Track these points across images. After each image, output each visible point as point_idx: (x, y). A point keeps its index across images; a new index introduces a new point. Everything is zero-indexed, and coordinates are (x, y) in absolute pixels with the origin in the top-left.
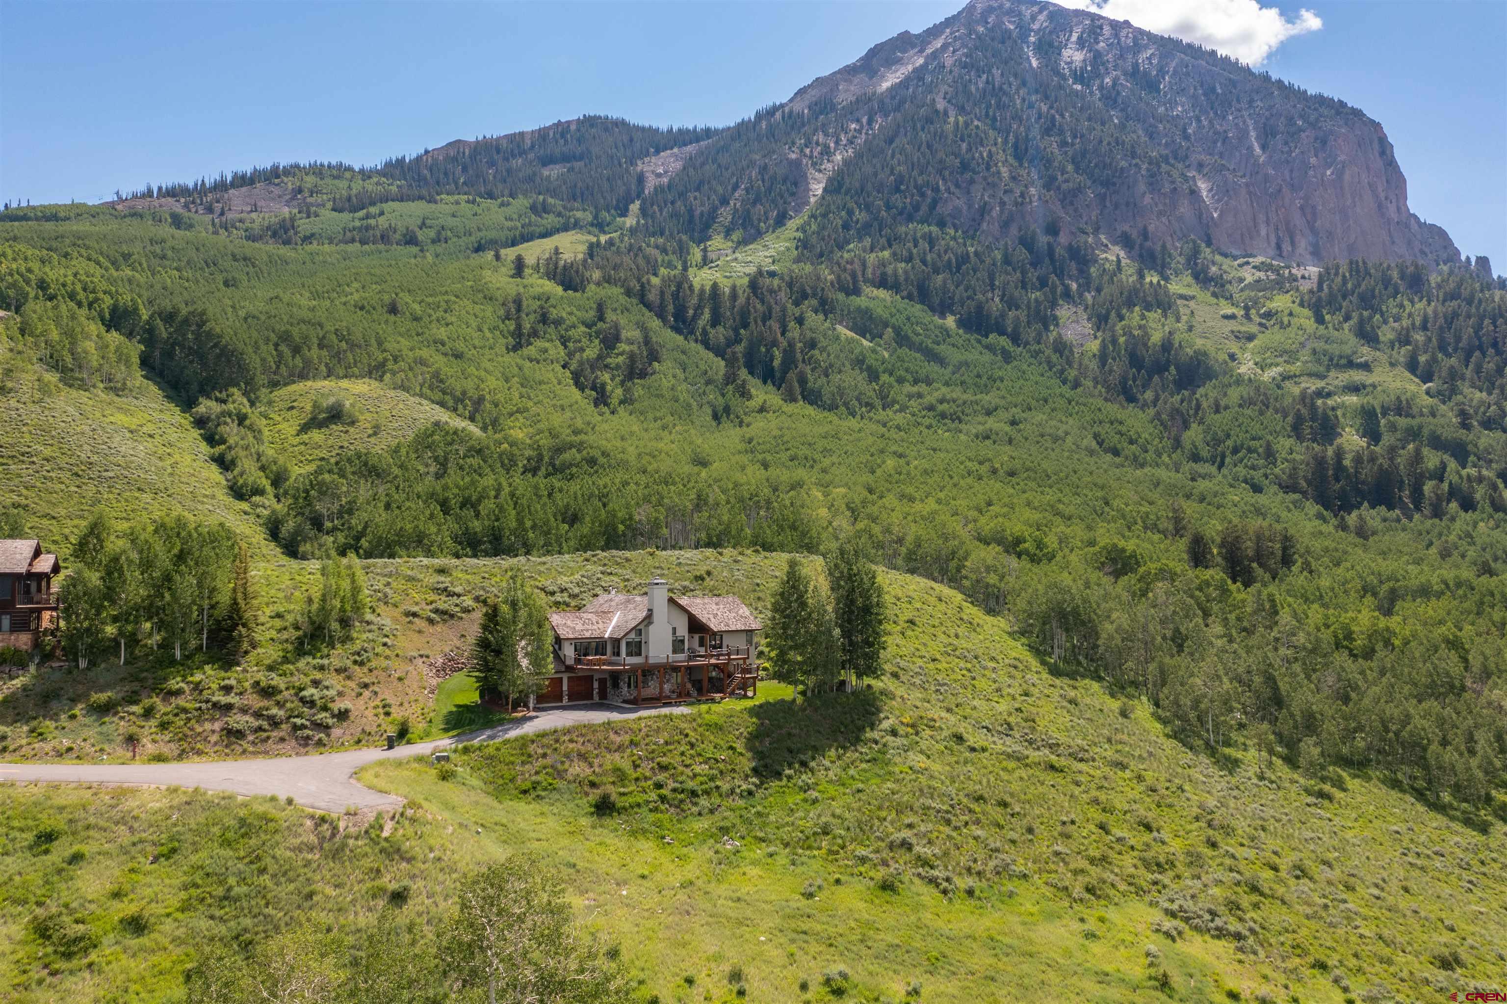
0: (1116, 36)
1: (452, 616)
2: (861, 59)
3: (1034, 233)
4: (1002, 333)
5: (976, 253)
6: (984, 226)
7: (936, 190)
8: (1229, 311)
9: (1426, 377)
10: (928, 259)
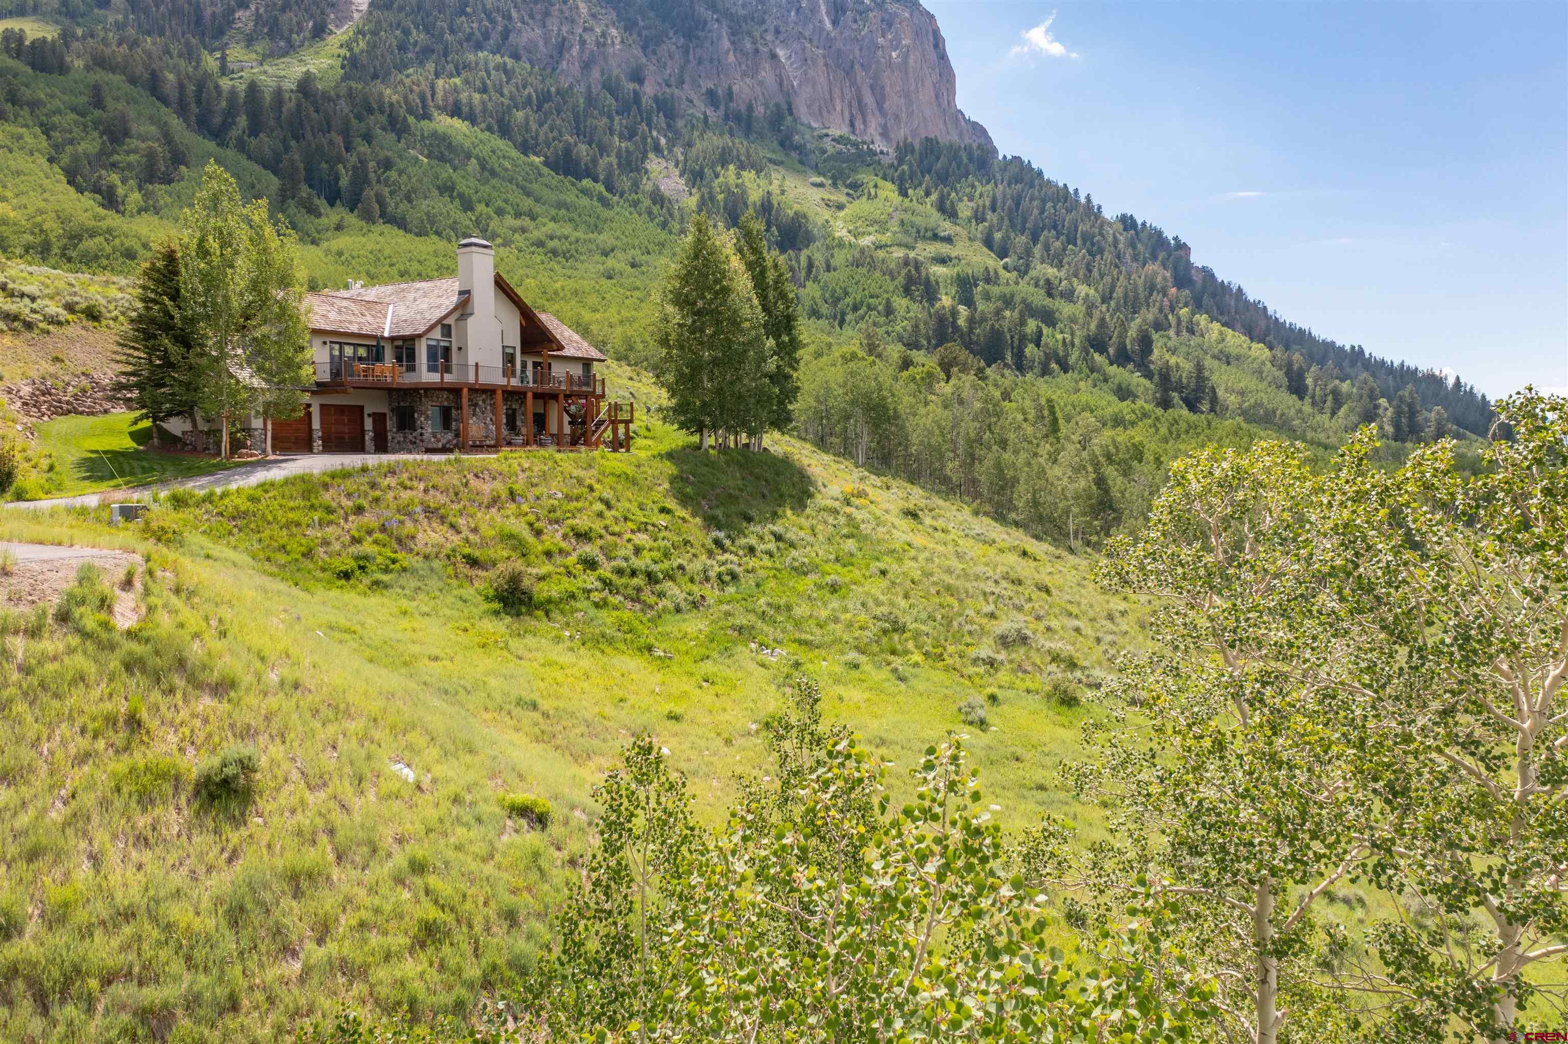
3: (618, 79)
4: (596, 180)
5: (558, 93)
6: (564, 64)
7: (509, 18)
8: (818, 180)
9: (1002, 254)
10: (506, 91)
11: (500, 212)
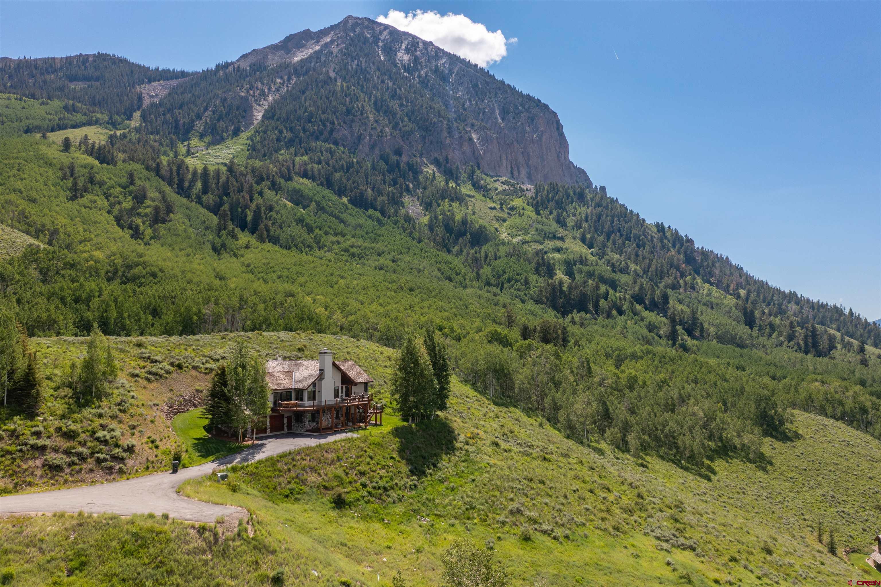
0: (426, 49)
1: (161, 376)
2: (281, 42)
3: (388, 154)
4: (376, 209)
5: (357, 162)
6: (361, 146)
7: (333, 123)
8: (493, 205)
9: (590, 246)
10: (331, 163)
11: (326, 233)
